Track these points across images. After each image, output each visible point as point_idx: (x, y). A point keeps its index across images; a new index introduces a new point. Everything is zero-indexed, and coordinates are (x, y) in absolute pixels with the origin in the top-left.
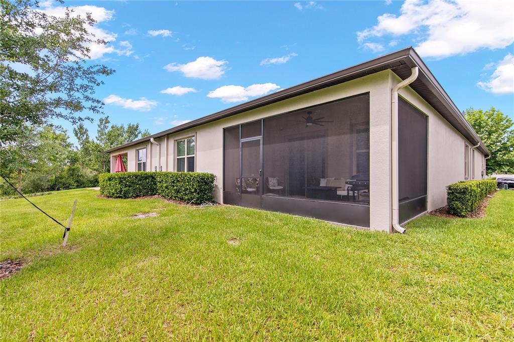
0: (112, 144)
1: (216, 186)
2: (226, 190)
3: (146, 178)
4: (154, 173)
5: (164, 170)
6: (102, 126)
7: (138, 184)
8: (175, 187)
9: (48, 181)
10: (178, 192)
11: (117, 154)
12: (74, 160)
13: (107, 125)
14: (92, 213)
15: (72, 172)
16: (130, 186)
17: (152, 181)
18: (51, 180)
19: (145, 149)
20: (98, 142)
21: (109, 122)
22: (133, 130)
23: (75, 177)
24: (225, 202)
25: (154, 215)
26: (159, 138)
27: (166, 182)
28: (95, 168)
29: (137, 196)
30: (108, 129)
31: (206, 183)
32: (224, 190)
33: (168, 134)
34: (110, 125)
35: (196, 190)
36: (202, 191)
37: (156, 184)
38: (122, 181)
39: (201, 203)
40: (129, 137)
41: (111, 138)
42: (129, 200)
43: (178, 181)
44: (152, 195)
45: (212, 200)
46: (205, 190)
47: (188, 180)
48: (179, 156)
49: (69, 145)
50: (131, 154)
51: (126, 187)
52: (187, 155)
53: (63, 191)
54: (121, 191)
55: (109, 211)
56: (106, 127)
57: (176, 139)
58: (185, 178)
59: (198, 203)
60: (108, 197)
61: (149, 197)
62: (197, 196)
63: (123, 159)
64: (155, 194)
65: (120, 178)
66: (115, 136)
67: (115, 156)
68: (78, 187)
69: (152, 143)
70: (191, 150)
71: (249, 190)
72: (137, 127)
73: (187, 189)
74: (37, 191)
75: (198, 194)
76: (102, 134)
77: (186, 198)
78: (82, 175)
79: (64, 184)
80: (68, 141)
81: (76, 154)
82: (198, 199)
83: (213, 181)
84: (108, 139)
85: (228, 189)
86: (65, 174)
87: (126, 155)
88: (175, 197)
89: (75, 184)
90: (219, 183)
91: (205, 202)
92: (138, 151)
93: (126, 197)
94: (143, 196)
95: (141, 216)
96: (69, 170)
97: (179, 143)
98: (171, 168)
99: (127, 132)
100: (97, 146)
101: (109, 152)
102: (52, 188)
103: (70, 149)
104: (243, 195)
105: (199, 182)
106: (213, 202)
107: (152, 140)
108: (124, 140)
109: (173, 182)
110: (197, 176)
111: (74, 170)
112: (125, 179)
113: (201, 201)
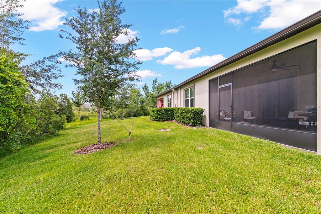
0: (158, 93)
1: (205, 116)
2: (211, 119)
3: (169, 111)
4: (173, 108)
5: (179, 107)
6: (154, 84)
7: (165, 114)
8: (182, 116)
9: (133, 112)
10: (183, 118)
11: (159, 98)
12: (143, 102)
13: (156, 83)
14: (143, 127)
15: (142, 108)
16: (162, 115)
17: (172, 113)
18: (134, 112)
19: (171, 95)
20: (153, 92)
21: (157, 82)
22: (168, 84)
23: (143, 111)
24: (210, 126)
25: (169, 130)
26: (177, 88)
27: (178, 113)
28: (151, 106)
29: (165, 120)
30: (157, 86)
31: (198, 114)
32: (210, 118)
33: (181, 86)
34: (157, 83)
35: (192, 118)
36: (196, 118)
37: (174, 114)
38: (158, 113)
39: (195, 126)
40: (167, 89)
41: (158, 90)
42: (161, 122)
43: (183, 113)
44: (172, 120)
45: (202, 124)
46: (198, 118)
47: (188, 112)
48: (187, 98)
49: (141, 95)
50: (165, 98)
51: (160, 115)
52: (190, 97)
53: (138, 117)
54: (158, 118)
55: (150, 127)
56: (156, 85)
57: (185, 88)
58: (187, 111)
59: (194, 125)
60: (153, 120)
61: (170, 121)
62: (192, 121)
63: (162, 101)
64: (173, 120)
65: (157, 111)
66: (160, 89)
67: (158, 100)
68: (144, 115)
69: (173, 92)
70: (192, 95)
71: (227, 119)
72: (170, 82)
73: (188, 117)
74: (129, 117)
75: (193, 120)
76: (154, 88)
77: (187, 122)
78: (146, 110)
79: (139, 114)
80: (140, 93)
81: (143, 99)
82: (193, 123)
83: (203, 112)
84: (157, 91)
85: (212, 118)
86: (139, 109)
87: (163, 98)
88: (182, 122)
89: (143, 114)
90: (206, 114)
91: (197, 125)
92: (168, 96)
93: (159, 121)
94: (168, 120)
95: (163, 130)
96: (141, 107)
97: (186, 91)
98: (182, 106)
99: (166, 86)
100: (152, 95)
101: (157, 97)
102: (135, 116)
103: (141, 97)
104: (221, 122)
105: (193, 113)
106: (203, 125)
107: (173, 90)
108: (165, 90)
109: (181, 113)
110: (193, 110)
111: (143, 107)
112: (159, 111)
113: (195, 124)
